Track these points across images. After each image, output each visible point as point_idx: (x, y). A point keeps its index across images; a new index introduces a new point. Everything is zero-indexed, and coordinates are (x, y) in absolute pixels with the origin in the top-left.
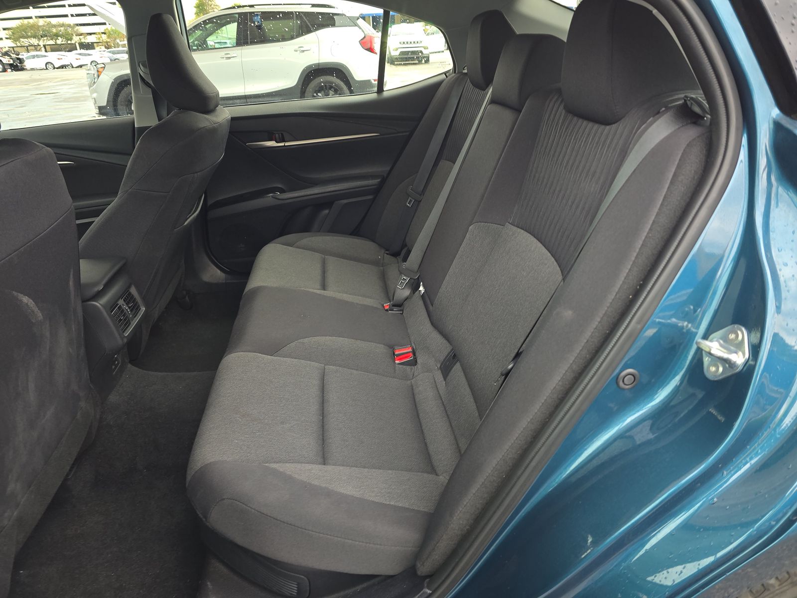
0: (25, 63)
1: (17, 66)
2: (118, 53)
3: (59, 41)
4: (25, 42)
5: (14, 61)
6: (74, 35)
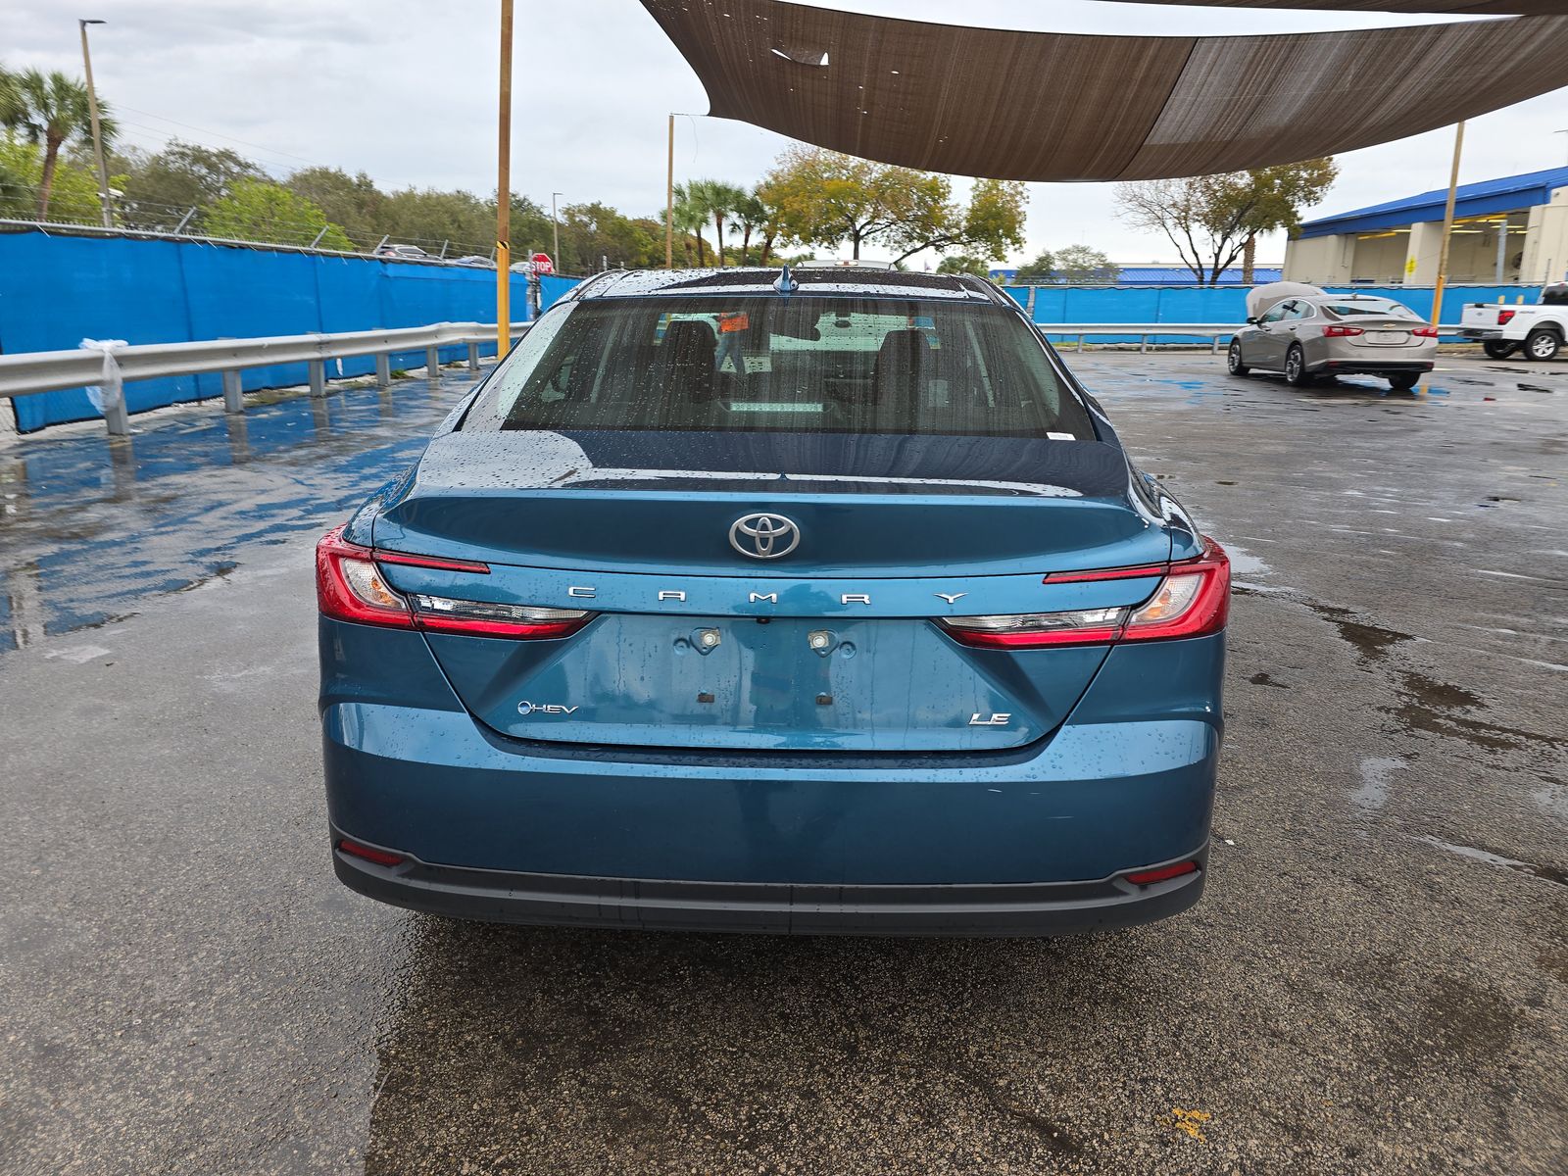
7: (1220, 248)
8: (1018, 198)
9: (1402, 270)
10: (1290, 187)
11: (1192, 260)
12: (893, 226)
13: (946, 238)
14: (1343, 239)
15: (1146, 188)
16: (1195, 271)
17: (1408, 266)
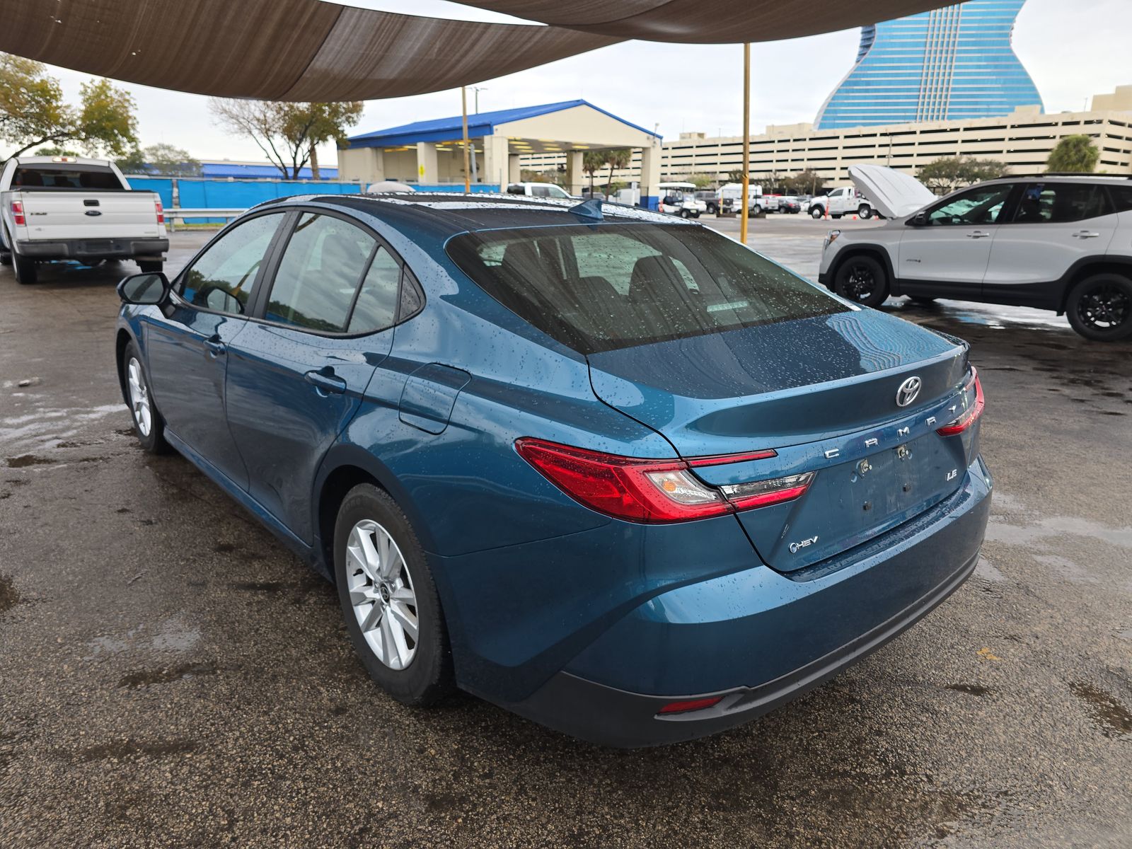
7: (296, 153)
8: (126, 105)
9: (416, 172)
10: (335, 113)
11: (277, 161)
12: (6, 122)
13: (64, 134)
14: (374, 151)
15: (231, 104)
16: (280, 169)
17: (420, 170)
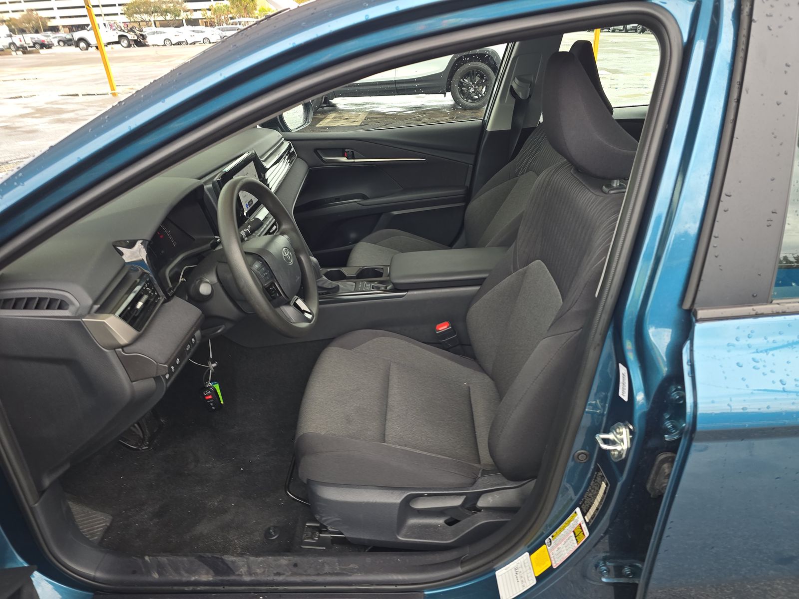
0: (148, 40)
1: (140, 42)
2: (227, 31)
3: (169, 17)
4: (138, 17)
5: (138, 37)
6: (182, 11)
